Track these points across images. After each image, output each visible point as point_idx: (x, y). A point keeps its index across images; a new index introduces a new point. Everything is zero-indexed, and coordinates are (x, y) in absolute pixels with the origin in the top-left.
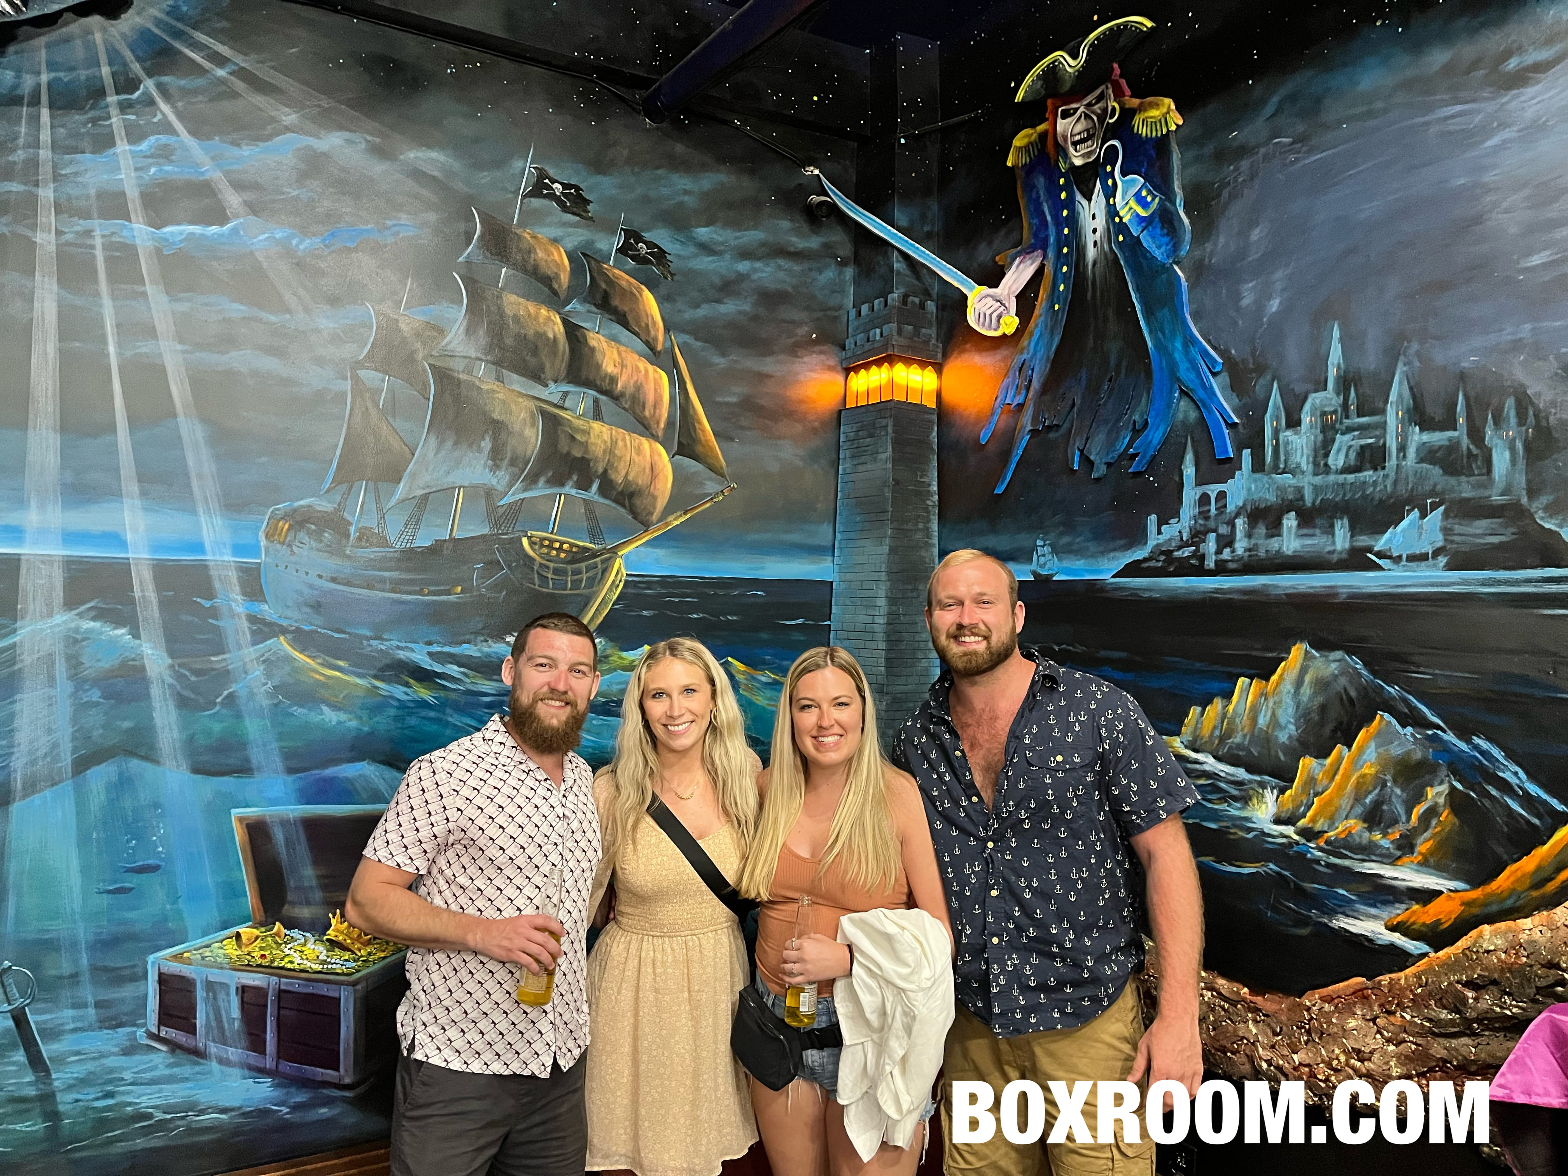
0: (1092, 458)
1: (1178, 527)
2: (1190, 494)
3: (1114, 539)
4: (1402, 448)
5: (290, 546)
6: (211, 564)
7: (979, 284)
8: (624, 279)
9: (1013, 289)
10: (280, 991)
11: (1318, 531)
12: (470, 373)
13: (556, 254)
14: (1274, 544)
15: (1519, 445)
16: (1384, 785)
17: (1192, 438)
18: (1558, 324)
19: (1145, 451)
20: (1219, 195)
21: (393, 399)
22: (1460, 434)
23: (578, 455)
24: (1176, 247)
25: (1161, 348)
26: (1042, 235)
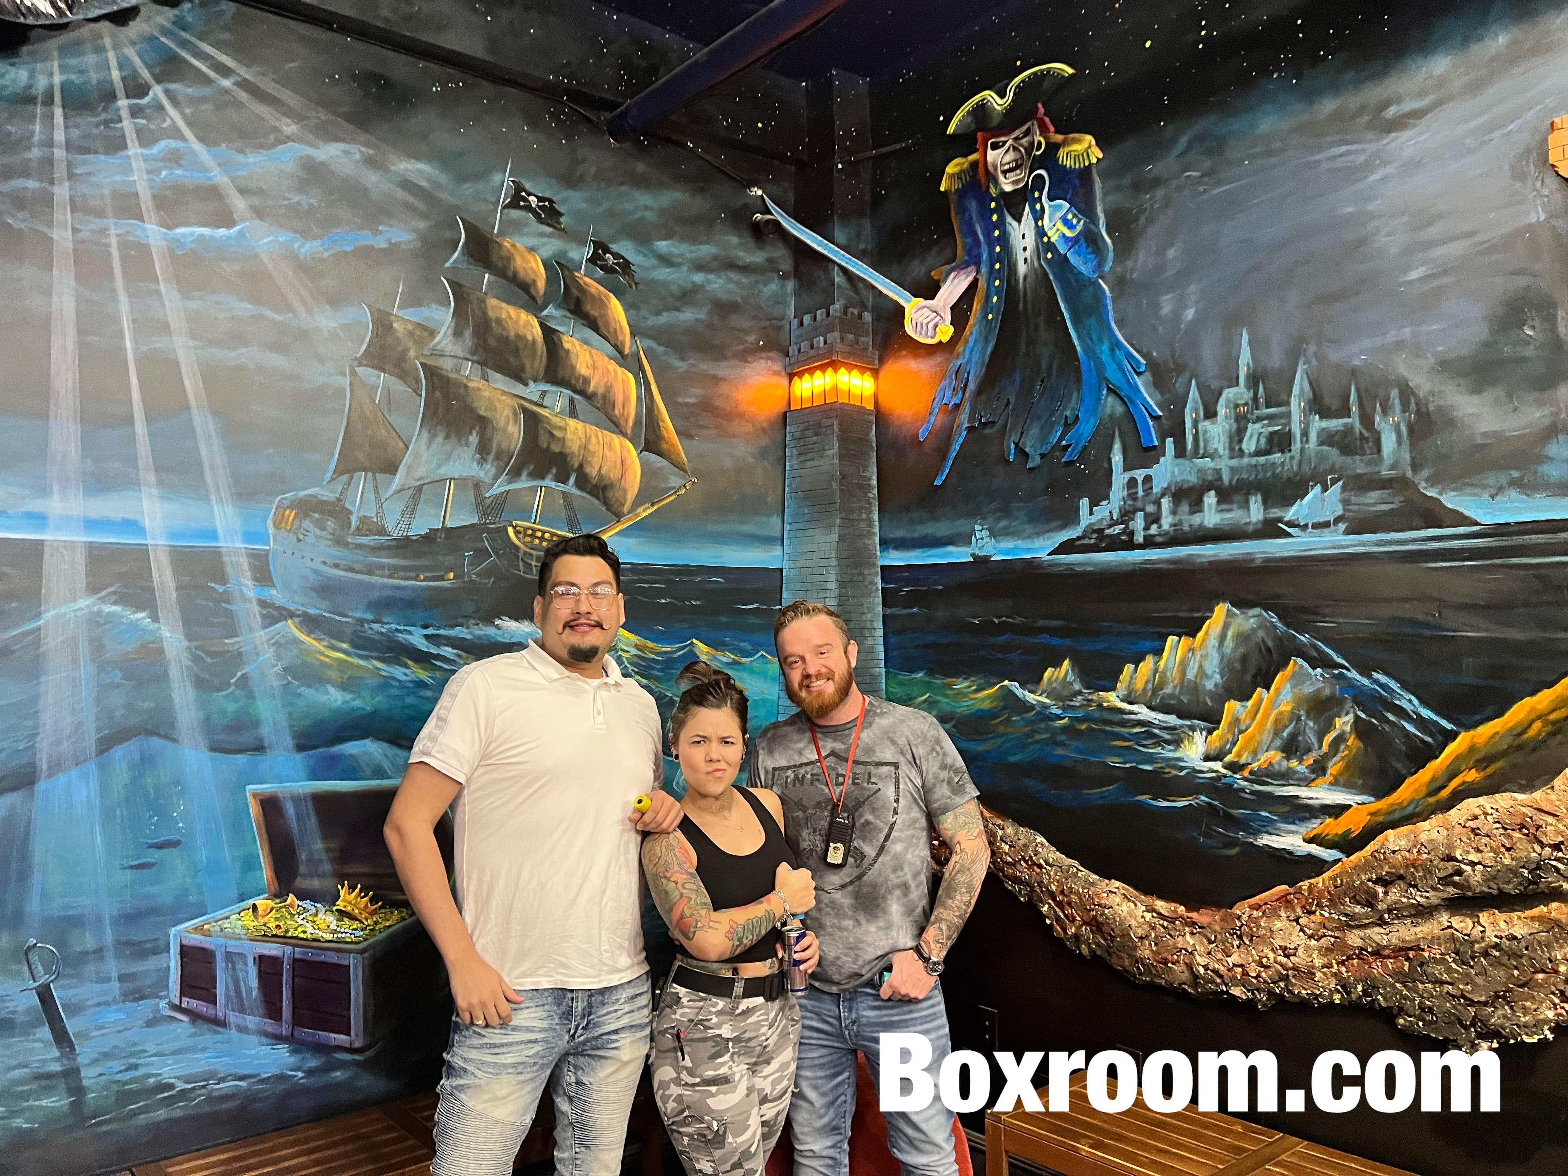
0: (1027, 450)
1: (1109, 508)
2: (1119, 479)
3: (1050, 520)
4: (1305, 434)
5: (295, 533)
6: (224, 550)
8: (595, 288)
9: (949, 300)
11: (1235, 506)
12: (458, 371)
13: (532, 262)
14: (1196, 519)
15: (1403, 428)
16: (1299, 719)
17: (1120, 430)
18: (1433, 327)
19: (1077, 444)
20: (1137, 220)
21: (388, 395)
22: (1354, 420)
23: (557, 450)
24: (1101, 264)
25: (1089, 351)
26: (975, 253)
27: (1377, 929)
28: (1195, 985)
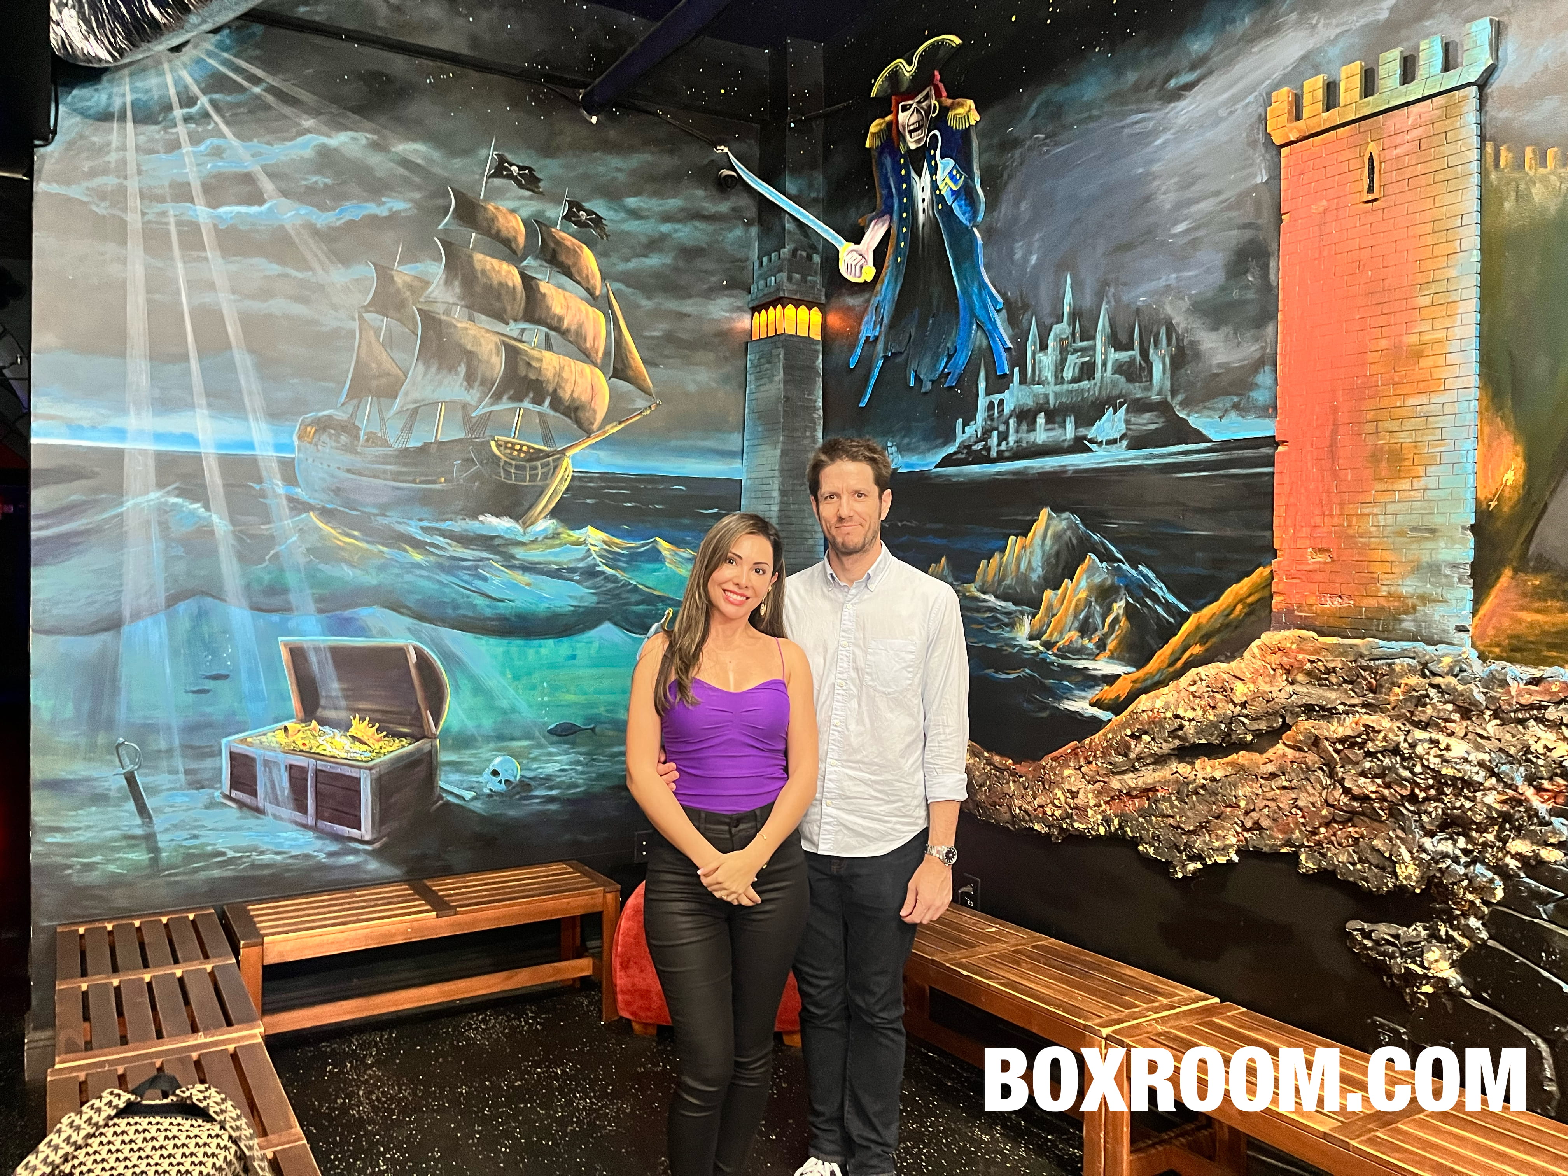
0: (922, 377)
1: (974, 427)
2: (983, 402)
3: (936, 439)
4: (1104, 364)
5: (316, 445)
7: (848, 241)
8: (569, 240)
9: (871, 244)
10: (317, 772)
11: (1056, 426)
12: (449, 315)
13: (514, 221)
14: (1032, 437)
15: (1167, 360)
16: (1090, 605)
18: (1190, 273)
19: (956, 370)
20: (1002, 176)
21: (390, 336)
22: (1136, 353)
23: (534, 378)
24: (975, 214)
25: (965, 291)
26: (889, 204)
27: (1131, 775)
28: (1013, 823)
